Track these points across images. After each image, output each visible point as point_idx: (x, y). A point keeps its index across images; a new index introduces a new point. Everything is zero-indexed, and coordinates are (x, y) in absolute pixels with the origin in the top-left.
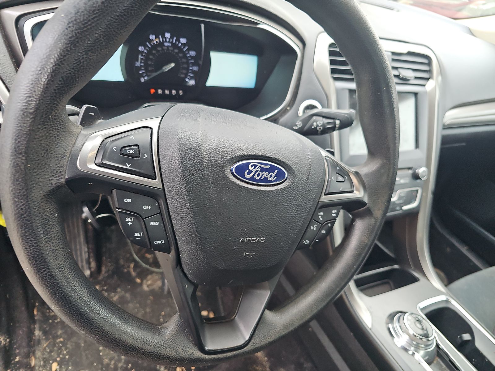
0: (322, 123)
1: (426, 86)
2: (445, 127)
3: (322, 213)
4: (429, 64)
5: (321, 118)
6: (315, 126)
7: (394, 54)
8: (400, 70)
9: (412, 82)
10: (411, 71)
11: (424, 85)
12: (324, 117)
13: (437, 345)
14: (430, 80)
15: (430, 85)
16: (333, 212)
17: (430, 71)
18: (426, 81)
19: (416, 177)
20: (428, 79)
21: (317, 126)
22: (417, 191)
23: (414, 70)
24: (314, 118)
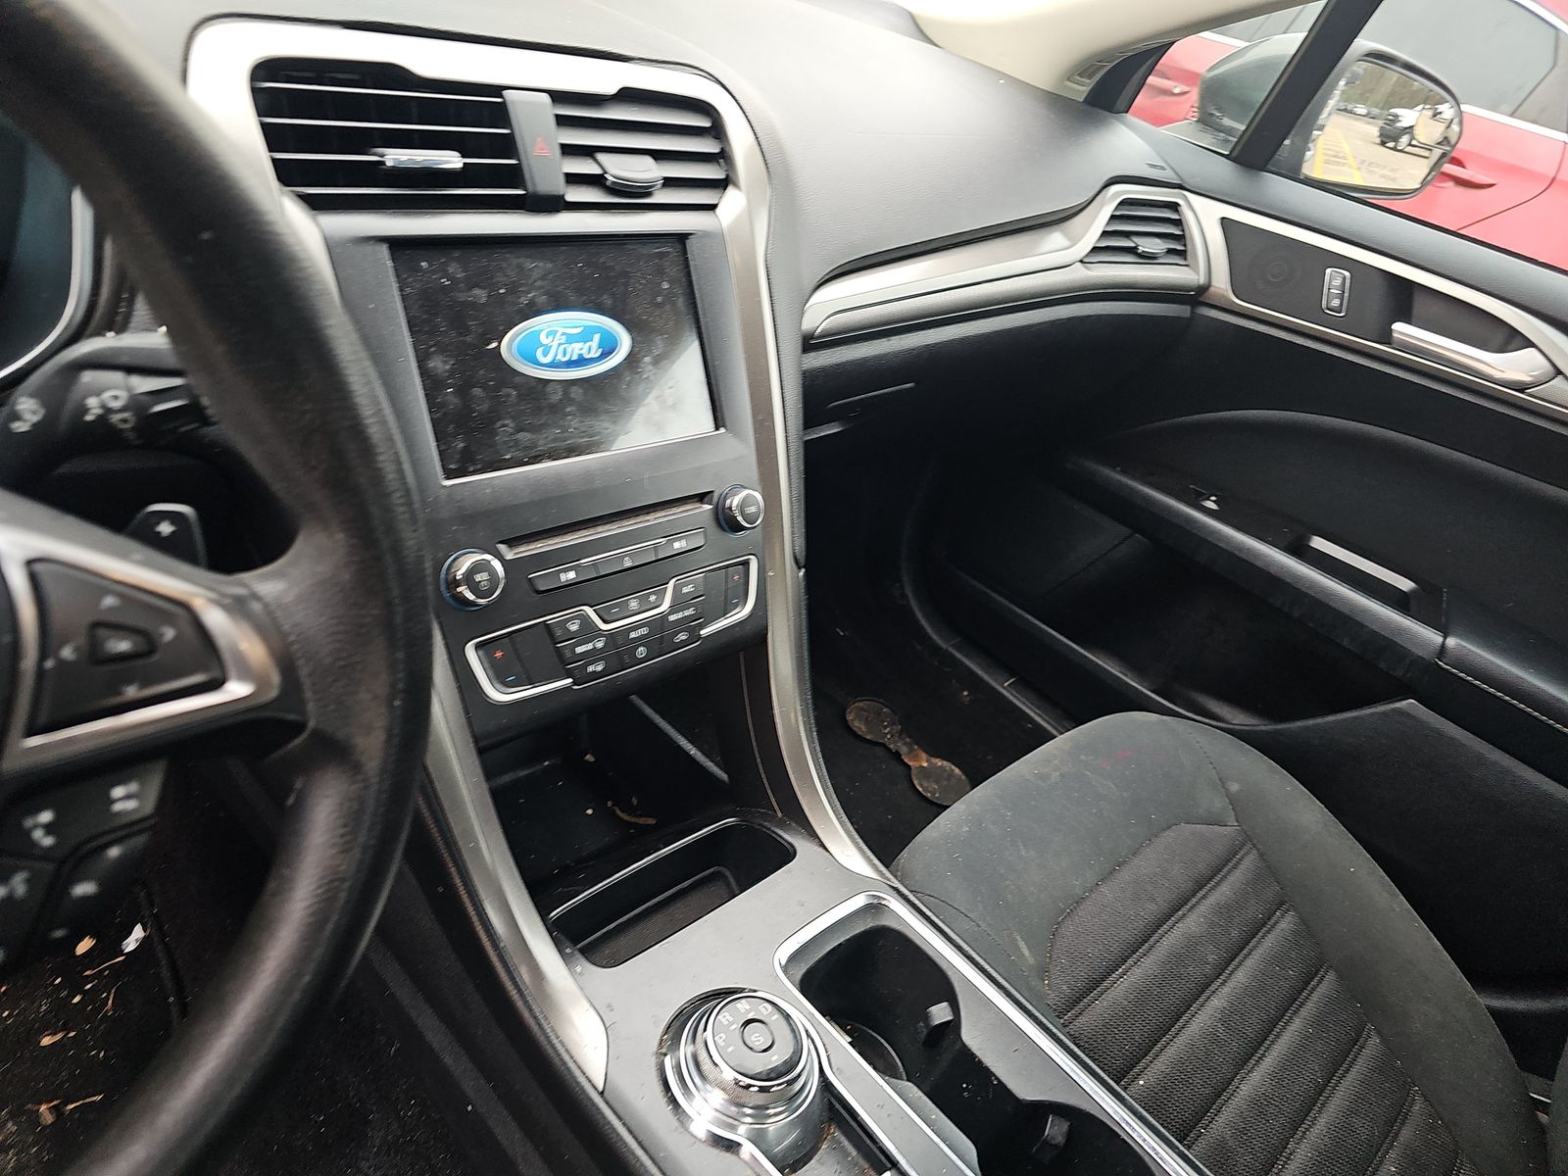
0: (123, 395)
1: (718, 210)
2: (810, 343)
3: (46, 817)
4: (717, 131)
5: (117, 377)
6: (99, 411)
7: (558, 97)
8: (601, 157)
9: (661, 197)
10: (648, 160)
11: (712, 207)
12: (130, 370)
13: (826, 1086)
14: (731, 191)
15: (731, 204)
16: (118, 792)
17: (723, 157)
18: (720, 190)
19: (727, 522)
20: (721, 185)
21: (108, 411)
22: (746, 563)
23: (658, 155)
24: (88, 377)
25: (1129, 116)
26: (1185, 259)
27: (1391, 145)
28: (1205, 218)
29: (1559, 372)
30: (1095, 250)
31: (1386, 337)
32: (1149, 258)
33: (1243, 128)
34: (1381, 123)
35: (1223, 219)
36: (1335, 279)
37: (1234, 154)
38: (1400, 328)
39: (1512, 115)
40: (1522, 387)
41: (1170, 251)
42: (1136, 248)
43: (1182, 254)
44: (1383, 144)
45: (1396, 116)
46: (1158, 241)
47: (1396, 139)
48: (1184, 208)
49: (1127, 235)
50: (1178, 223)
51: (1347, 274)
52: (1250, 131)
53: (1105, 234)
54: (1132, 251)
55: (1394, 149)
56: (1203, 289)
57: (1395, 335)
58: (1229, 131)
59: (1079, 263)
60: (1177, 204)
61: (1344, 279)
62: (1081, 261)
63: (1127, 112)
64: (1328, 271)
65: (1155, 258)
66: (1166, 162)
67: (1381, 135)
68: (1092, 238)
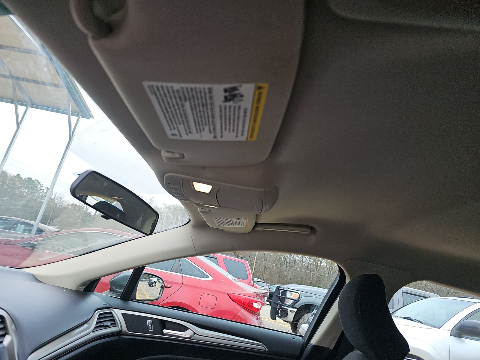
14: (7, 336)
15: (7, 340)
17: (5, 328)
18: (4, 337)
25: (95, 292)
26: (115, 325)
27: (151, 286)
28: (118, 314)
29: (195, 333)
30: (95, 328)
31: (162, 334)
32: (107, 327)
33: (123, 291)
34: (148, 282)
35: (122, 313)
36: (149, 322)
37: (121, 297)
38: (164, 331)
39: (171, 271)
40: (190, 338)
41: (112, 324)
42: (104, 325)
43: (114, 324)
44: (150, 286)
45: (151, 280)
46: (109, 322)
47: (152, 285)
48: (113, 313)
49: (101, 322)
50: (112, 316)
51: (151, 321)
52: (124, 291)
53: (97, 323)
54: (103, 326)
55: (152, 287)
56: (121, 331)
57: (164, 333)
58: (119, 292)
59: (92, 333)
60: (111, 312)
61: (151, 322)
62: (92, 332)
63: (94, 291)
64: (147, 321)
65: (109, 326)
66: (106, 302)
67: (149, 284)
68: (94, 325)
